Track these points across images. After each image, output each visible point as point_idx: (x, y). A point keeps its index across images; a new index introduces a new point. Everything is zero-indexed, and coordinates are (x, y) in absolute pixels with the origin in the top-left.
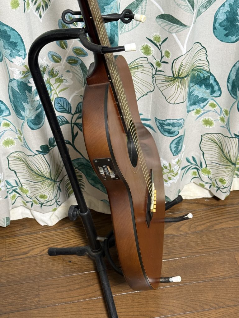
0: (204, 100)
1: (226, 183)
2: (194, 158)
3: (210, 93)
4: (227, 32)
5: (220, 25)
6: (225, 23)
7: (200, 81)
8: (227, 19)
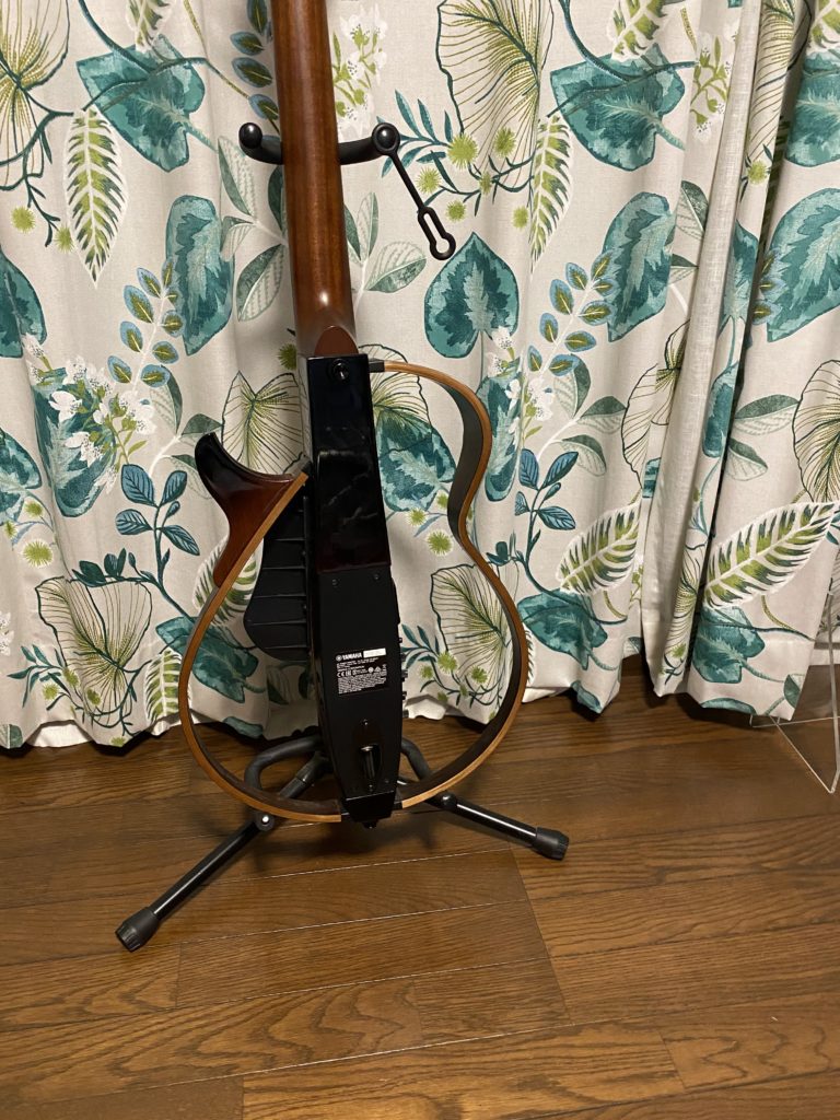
0: (427, 490)
1: (485, 678)
2: (420, 630)
3: (435, 474)
4: (451, 335)
5: (437, 321)
6: (446, 316)
7: (414, 445)
8: (448, 308)
